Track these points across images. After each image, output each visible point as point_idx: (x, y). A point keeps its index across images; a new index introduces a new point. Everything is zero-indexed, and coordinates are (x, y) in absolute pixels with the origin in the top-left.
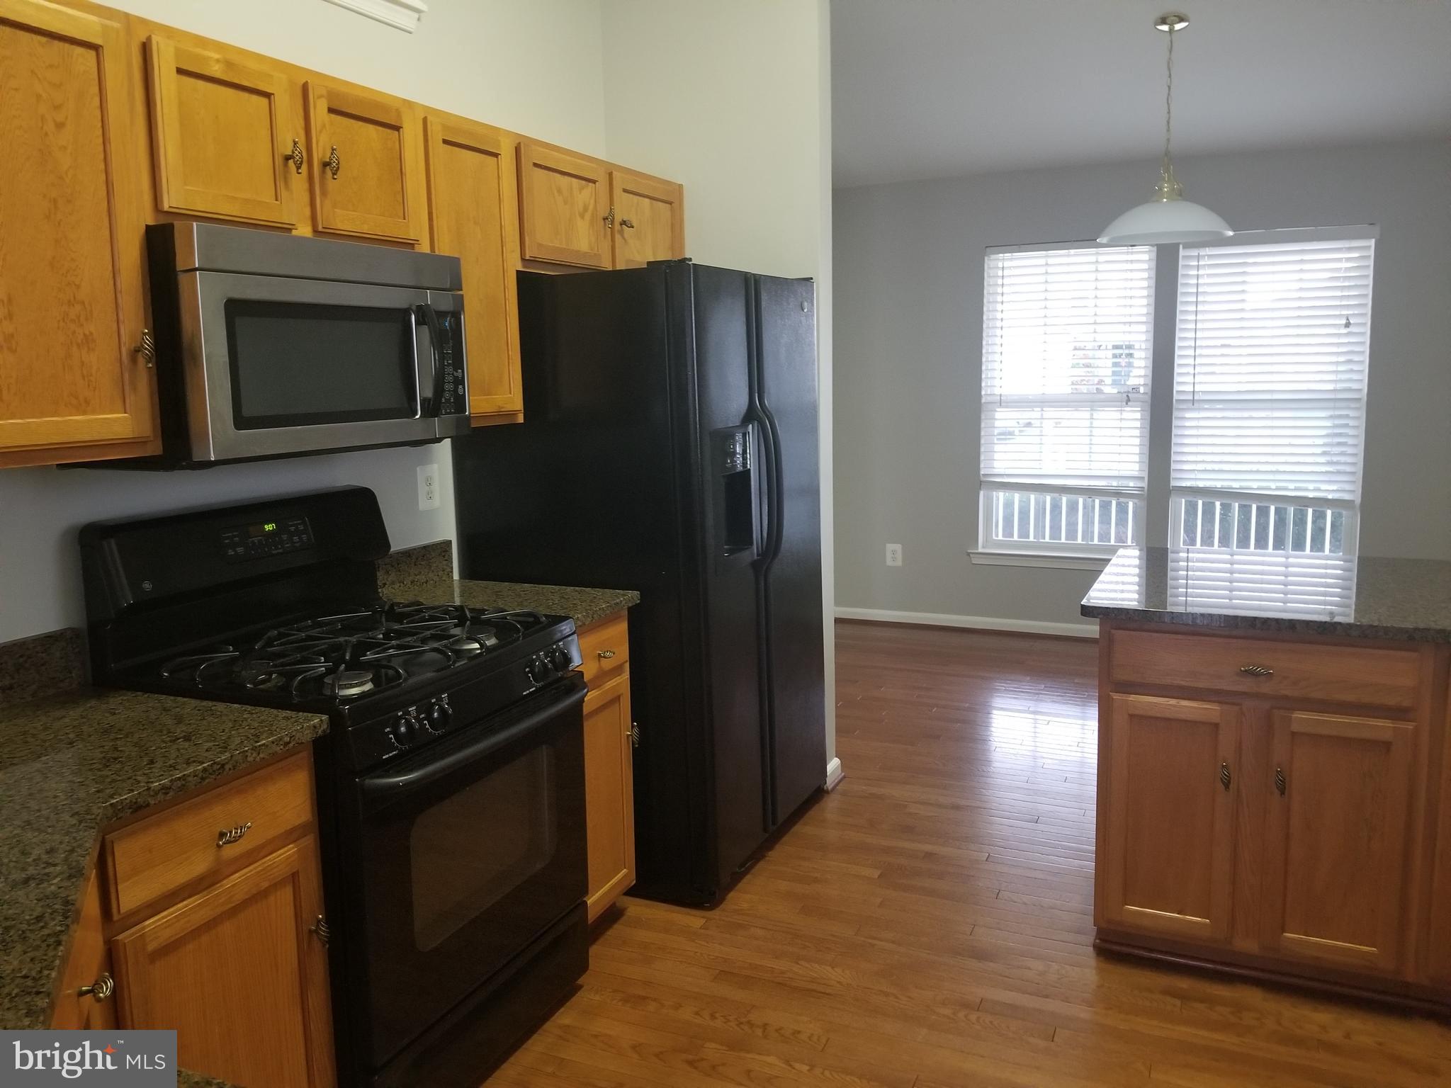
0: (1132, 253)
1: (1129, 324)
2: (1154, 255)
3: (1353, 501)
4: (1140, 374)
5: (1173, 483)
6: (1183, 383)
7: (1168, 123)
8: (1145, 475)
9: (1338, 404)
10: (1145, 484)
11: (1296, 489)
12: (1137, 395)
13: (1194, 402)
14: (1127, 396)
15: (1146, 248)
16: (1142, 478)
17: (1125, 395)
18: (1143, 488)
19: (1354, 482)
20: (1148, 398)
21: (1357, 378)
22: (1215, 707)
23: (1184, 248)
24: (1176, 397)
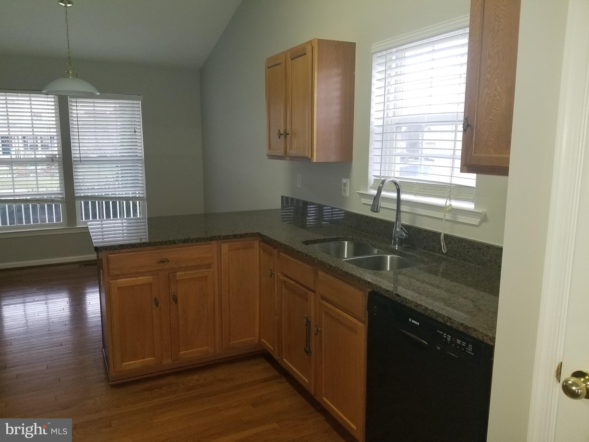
0: (47, 98)
1: (49, 128)
2: (57, 99)
3: (143, 197)
4: (55, 150)
5: (76, 195)
6: (75, 153)
7: (68, 45)
8: (64, 192)
9: (135, 162)
10: (64, 196)
11: (126, 194)
12: (55, 159)
13: (81, 161)
14: (52, 159)
15: (52, 96)
16: (62, 194)
17: (51, 159)
18: (63, 198)
19: (143, 190)
20: (61, 160)
21: (140, 152)
22: (150, 277)
23: (69, 97)
24: (73, 159)
